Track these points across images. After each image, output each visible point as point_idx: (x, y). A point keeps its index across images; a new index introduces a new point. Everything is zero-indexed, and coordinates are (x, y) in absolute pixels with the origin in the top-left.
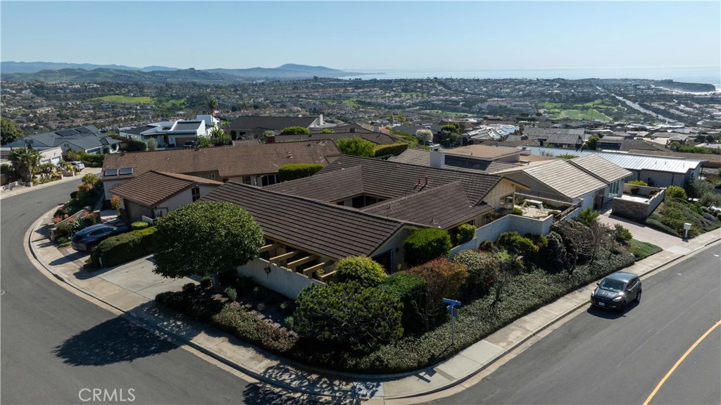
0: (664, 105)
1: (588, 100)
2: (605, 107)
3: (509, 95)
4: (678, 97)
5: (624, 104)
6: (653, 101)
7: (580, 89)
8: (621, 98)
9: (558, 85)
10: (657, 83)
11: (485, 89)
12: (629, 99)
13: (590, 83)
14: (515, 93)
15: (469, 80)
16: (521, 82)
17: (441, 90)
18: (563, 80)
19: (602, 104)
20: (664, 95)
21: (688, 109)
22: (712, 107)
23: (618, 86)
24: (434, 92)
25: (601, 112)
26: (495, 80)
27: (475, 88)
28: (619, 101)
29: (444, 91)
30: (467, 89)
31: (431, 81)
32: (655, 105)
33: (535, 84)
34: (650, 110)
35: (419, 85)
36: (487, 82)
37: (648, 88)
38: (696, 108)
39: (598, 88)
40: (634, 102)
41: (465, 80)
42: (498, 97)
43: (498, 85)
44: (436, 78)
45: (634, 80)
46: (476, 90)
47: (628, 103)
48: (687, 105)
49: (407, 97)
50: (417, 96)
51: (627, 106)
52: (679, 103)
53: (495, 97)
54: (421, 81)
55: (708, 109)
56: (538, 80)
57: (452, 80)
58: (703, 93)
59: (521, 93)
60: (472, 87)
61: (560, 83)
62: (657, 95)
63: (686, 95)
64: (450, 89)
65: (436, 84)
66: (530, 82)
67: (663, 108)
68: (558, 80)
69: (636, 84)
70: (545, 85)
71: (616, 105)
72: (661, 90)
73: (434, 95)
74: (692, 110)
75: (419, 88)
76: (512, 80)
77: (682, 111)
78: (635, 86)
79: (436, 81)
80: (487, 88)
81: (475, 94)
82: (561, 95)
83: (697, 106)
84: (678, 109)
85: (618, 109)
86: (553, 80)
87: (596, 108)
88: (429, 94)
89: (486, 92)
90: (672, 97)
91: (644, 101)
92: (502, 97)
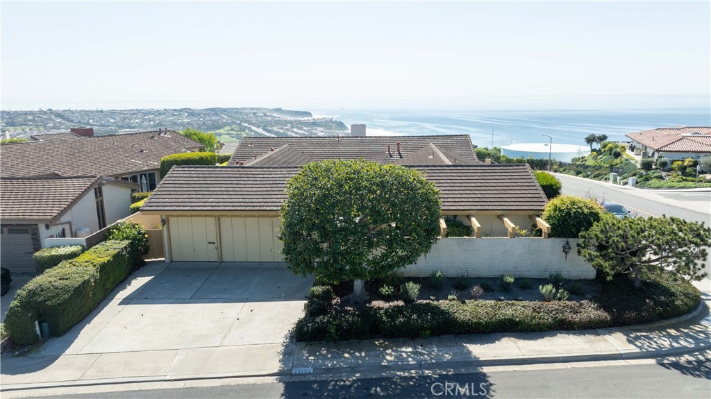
0: (282, 128)
1: (219, 128)
2: (235, 133)
3: (140, 125)
4: (290, 122)
5: (250, 129)
6: (272, 126)
7: (208, 118)
8: (246, 125)
9: (186, 114)
10: (271, 111)
11: (112, 120)
12: (254, 125)
13: (215, 111)
14: (146, 123)
15: (92, 112)
16: (149, 112)
17: (60, 123)
18: (190, 109)
19: (232, 130)
20: (279, 120)
21: (300, 131)
22: (315, 130)
23: (241, 113)
24: (52, 125)
25: (233, 137)
26: (121, 111)
27: (101, 119)
28: (246, 127)
29: (64, 124)
30: (91, 121)
31: (45, 113)
32: (275, 129)
33: (164, 114)
34: (272, 133)
35: (30, 117)
36: (112, 113)
37: (265, 115)
38: (305, 130)
39: (223, 116)
40: (259, 127)
41: (87, 111)
42: (129, 127)
43: (126, 116)
44: (50, 110)
45: (252, 109)
46: (103, 122)
47: (254, 128)
48: (297, 128)
49: (17, 132)
50: (31, 130)
51: (253, 131)
52: (293, 127)
53: (126, 128)
54: (32, 113)
55: (314, 131)
56: (166, 110)
57: (73, 112)
58: (306, 118)
59: (152, 123)
60: (97, 118)
61: (188, 113)
62: (274, 121)
63: (296, 121)
64: (72, 121)
65: (53, 117)
66: (159, 113)
67: (282, 131)
68: (185, 110)
69: (255, 112)
70: (174, 115)
71: (244, 130)
72: (275, 117)
73: (53, 128)
74: (303, 132)
75: (30, 121)
76: (139, 111)
77: (296, 133)
78: (254, 114)
79: (51, 113)
80: (114, 119)
81: (102, 125)
82: (192, 124)
83: (305, 128)
84: (293, 132)
85: (246, 133)
86: (181, 110)
87: (227, 134)
88: (45, 126)
89: (115, 123)
90: (286, 123)
91: (265, 126)
92: (133, 128)
